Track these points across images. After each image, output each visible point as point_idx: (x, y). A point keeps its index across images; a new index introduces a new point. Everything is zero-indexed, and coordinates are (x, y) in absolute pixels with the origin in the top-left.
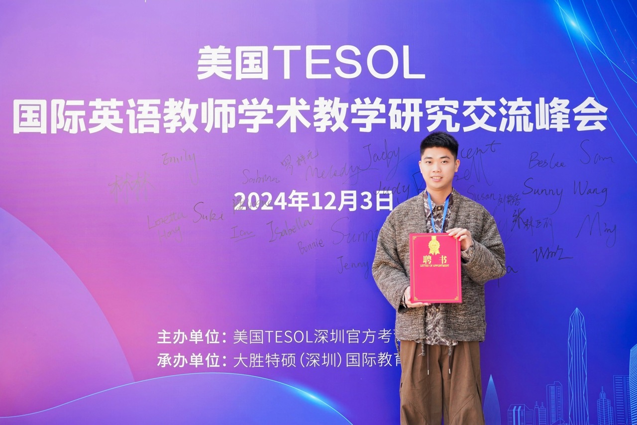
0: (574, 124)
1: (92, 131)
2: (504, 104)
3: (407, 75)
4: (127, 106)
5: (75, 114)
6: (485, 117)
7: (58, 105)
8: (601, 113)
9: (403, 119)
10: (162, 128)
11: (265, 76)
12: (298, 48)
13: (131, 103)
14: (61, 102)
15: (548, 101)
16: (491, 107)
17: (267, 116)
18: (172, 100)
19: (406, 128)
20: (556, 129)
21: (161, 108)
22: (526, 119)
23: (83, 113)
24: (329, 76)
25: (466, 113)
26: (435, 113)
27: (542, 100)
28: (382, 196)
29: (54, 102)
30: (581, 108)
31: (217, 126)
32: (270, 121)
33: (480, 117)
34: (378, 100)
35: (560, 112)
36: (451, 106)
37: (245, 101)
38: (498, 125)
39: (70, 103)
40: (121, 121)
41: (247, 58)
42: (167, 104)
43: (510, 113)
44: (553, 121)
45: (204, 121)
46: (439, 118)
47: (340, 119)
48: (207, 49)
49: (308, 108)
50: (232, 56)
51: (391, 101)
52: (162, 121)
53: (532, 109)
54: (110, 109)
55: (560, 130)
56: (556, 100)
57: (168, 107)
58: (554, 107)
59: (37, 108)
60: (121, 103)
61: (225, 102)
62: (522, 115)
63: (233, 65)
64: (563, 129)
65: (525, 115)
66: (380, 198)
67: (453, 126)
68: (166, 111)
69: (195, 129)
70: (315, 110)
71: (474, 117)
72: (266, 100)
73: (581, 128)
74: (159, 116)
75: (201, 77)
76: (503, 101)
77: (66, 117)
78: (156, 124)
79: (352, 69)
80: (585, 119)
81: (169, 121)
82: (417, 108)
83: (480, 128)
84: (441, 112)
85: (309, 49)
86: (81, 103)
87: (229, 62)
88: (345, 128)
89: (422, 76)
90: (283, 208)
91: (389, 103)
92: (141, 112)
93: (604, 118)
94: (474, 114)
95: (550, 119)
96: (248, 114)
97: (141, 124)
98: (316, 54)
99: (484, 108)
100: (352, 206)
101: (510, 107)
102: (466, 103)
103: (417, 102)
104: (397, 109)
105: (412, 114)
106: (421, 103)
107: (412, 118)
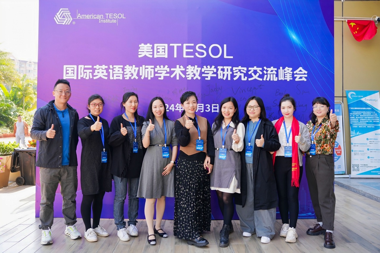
0: (294, 78)
1: (95, 78)
2: (266, 69)
3: (225, 57)
4: (109, 68)
5: (88, 71)
6: (258, 74)
7: (81, 68)
8: (305, 74)
9: (224, 75)
10: (123, 77)
11: (166, 56)
12: (180, 45)
13: (111, 67)
14: (83, 66)
15: (283, 68)
16: (260, 70)
17: (167, 73)
18: (128, 66)
19: (225, 79)
20: (287, 80)
21: (123, 69)
22: (275, 75)
23: (91, 71)
24: (193, 57)
25: (249, 73)
26: (237, 73)
27: (281, 68)
28: (214, 106)
29: (80, 66)
30: (297, 71)
31: (146, 76)
32: (168, 75)
33: (255, 74)
34: (213, 67)
35: (288, 73)
36: (244, 70)
37: (158, 67)
38: (263, 78)
39: (86, 67)
40: (107, 74)
41: (159, 49)
42: (125, 67)
43: (268, 73)
44: (285, 77)
45: (141, 74)
46: (239, 74)
47: (197, 74)
48: (143, 45)
49: (184, 69)
50: (153, 48)
51: (218, 67)
52: (123, 74)
53: (277, 71)
54: (102, 69)
55: (288, 80)
56: (287, 68)
57: (126, 69)
58: (286, 71)
59: (73, 69)
60: (107, 67)
61: (149, 67)
62: (273, 74)
63: (153, 52)
64: (290, 80)
65: (274, 74)
66: (214, 107)
67: (244, 78)
68: (125, 70)
69: (137, 78)
70: (187, 70)
71: (253, 74)
72: (166, 66)
73: (297, 80)
74: (122, 72)
75: (140, 56)
76: (265, 68)
77: (84, 73)
78: (121, 75)
79: (203, 54)
80: (299, 76)
81: (127, 74)
82: (229, 70)
83: (255, 79)
84: (239, 72)
85: (185, 45)
86: (90, 67)
87: (152, 50)
88: (199, 78)
89: (232, 57)
90: (173, 111)
91: (218, 68)
92: (115, 71)
93: (306, 76)
94: (253, 73)
95: (284, 76)
96: (159, 72)
97: (115, 75)
98: (188, 47)
99: (257, 71)
100: (202, 110)
101: (268, 70)
102: (250, 69)
103: (230, 68)
104: (221, 70)
105: (227, 73)
106: (231, 68)
107: (227, 74)
